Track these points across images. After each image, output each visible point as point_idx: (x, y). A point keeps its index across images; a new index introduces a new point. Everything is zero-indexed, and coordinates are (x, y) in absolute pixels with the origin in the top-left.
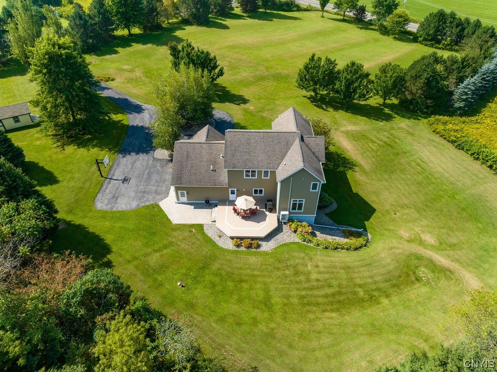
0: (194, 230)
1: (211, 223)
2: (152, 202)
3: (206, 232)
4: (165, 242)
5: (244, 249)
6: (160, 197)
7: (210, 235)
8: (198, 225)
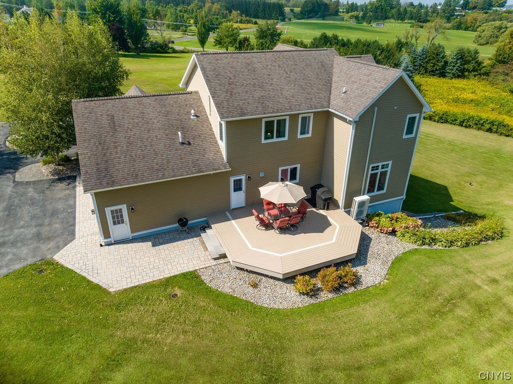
0: (178, 291)
1: (214, 263)
2: (30, 261)
3: (212, 285)
4: (107, 349)
5: (330, 296)
6: (51, 244)
7: (226, 289)
8: (185, 275)
